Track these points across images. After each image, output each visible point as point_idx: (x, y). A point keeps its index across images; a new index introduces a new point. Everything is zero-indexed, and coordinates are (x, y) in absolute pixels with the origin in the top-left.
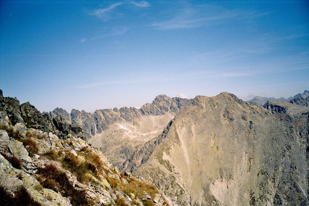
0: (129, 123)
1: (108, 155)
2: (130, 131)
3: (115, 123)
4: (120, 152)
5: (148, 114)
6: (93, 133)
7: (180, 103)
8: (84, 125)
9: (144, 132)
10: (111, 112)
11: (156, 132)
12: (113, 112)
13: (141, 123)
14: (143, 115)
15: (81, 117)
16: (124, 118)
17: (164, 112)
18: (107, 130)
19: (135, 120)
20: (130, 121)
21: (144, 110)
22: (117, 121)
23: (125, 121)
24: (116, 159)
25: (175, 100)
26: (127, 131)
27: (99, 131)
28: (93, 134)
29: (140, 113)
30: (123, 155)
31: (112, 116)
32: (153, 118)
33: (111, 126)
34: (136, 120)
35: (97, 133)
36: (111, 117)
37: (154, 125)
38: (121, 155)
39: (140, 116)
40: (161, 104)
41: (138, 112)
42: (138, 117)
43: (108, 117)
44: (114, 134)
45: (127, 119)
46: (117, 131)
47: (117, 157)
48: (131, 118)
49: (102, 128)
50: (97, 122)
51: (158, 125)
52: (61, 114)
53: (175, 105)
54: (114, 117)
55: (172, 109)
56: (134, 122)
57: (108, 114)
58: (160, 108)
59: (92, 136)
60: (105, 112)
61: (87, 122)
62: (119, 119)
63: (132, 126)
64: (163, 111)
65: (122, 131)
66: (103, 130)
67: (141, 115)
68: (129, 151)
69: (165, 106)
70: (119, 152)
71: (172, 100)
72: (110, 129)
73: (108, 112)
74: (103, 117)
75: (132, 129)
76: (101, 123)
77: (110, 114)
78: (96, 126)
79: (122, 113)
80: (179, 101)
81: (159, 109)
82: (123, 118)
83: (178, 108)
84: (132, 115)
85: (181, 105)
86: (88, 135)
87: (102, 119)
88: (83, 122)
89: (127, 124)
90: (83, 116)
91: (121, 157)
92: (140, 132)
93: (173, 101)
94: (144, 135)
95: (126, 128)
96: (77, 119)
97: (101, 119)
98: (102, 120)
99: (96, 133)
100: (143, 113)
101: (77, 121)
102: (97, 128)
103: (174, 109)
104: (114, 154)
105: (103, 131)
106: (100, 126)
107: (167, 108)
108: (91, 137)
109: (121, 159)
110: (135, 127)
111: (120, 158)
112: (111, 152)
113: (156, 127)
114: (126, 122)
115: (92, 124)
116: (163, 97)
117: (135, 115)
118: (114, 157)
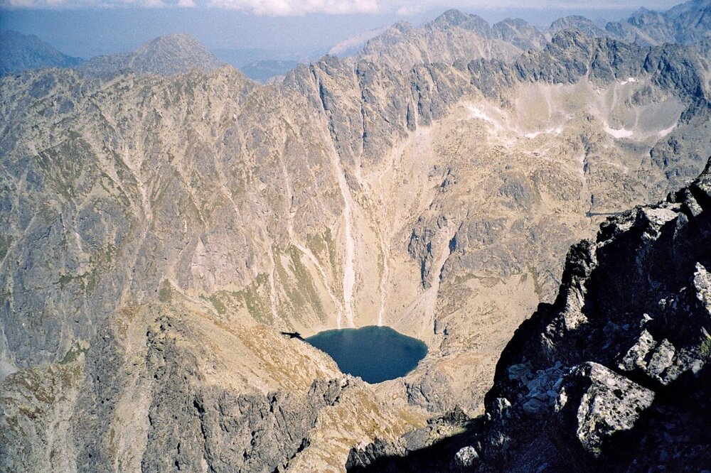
0: (492, 102)
1: (469, 192)
2: (498, 126)
3: (460, 102)
4: (500, 189)
5: (533, 79)
6: (412, 125)
7: (619, 54)
8: (390, 102)
9: (530, 129)
10: (449, 73)
11: (559, 131)
12: (453, 69)
13: (517, 102)
14: (522, 79)
15: (380, 81)
16: (479, 88)
17: (575, 77)
18: (444, 120)
19: (504, 95)
20: (493, 96)
21: (524, 68)
22: (464, 96)
23: (482, 96)
24: (492, 208)
25: (603, 44)
26: (492, 126)
27: (426, 122)
28: (411, 127)
29: (513, 74)
30: (507, 200)
31: (452, 81)
32: (545, 89)
33: (452, 109)
34: (507, 94)
35: (421, 124)
36: (449, 83)
37: (550, 111)
38: (503, 198)
39: (514, 82)
40: (568, 54)
41: (511, 72)
42: (510, 87)
43: (444, 84)
44: (460, 130)
45: (488, 92)
46: (469, 125)
47: (495, 203)
48: (496, 88)
49: (430, 114)
50: (420, 96)
51: (560, 111)
52: (335, 70)
53: (604, 58)
54: (457, 84)
55: (598, 70)
56: (502, 101)
57: (442, 75)
58: (566, 65)
59: (409, 132)
60: (437, 71)
61: (397, 97)
62: (469, 91)
63: (498, 110)
64: (574, 71)
65: (478, 123)
66: (434, 118)
67: (516, 80)
68: (522, 191)
69: (580, 60)
70: (495, 189)
71: (596, 43)
72: (451, 117)
73: (441, 69)
74: (432, 85)
75: (501, 119)
76: (428, 99)
77: (447, 77)
78: (416, 106)
79: (476, 76)
80: (617, 49)
81: (563, 68)
82: (476, 89)
83: (611, 69)
84: (496, 79)
85: (621, 61)
86: (400, 129)
87: (431, 89)
88: (388, 96)
89: (487, 103)
90: (387, 80)
91: (503, 203)
92: (517, 127)
93: (599, 49)
94: (532, 136)
95: (487, 114)
96: (372, 87)
97: (428, 89)
98: (431, 92)
99: (417, 124)
100: (522, 75)
101: (373, 93)
102: (421, 113)
103: (603, 69)
104: (482, 193)
105: (432, 121)
106: (426, 108)
107: (584, 67)
108: (406, 135)
109: (504, 208)
110: (505, 113)
111: (501, 206)
112: (472, 186)
113: (557, 118)
114: (484, 99)
115: (408, 100)
116: (574, 37)
117: (504, 80)
118: (484, 201)
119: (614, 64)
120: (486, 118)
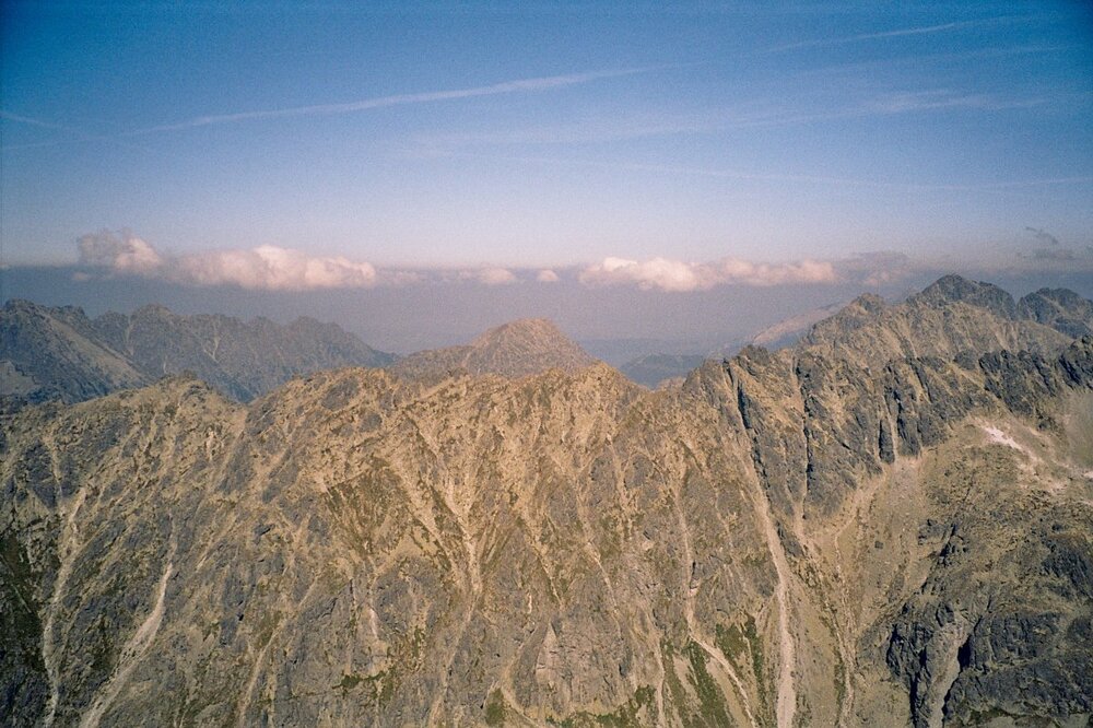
0: (1022, 419)
1: (989, 567)
2: (1035, 459)
3: (968, 419)
4: (1044, 564)
6: (888, 454)
8: (850, 417)
10: (949, 372)
12: (955, 367)
13: (1067, 420)
14: (1074, 384)
15: (834, 385)
16: (999, 397)
18: (941, 446)
19: (1044, 408)
20: (1025, 409)
21: (1075, 366)
22: (974, 409)
23: (1006, 410)
24: (1032, 595)
26: (1025, 458)
27: (912, 449)
28: (888, 457)
29: (1058, 376)
30: (1059, 582)
31: (953, 384)
33: (953, 429)
34: (1048, 406)
35: (903, 453)
36: (948, 389)
38: (1051, 578)
39: (1060, 388)
41: (1053, 373)
42: (1052, 395)
43: (940, 391)
44: (969, 464)
45: (1016, 403)
46: (986, 456)
47: (1037, 586)
48: (1029, 398)
49: (918, 436)
50: (900, 408)
52: (763, 368)
54: (961, 389)
56: (1041, 417)
57: (936, 376)
59: (883, 465)
60: (928, 369)
61: (863, 409)
62: (983, 400)
63: (1034, 432)
65: (1001, 453)
66: (926, 442)
67: (1063, 384)
70: (1036, 563)
72: (953, 443)
73: (935, 367)
74: (919, 392)
75: (1040, 448)
76: (913, 413)
77: (945, 378)
78: (893, 424)
79: (993, 377)
82: (995, 398)
84: (1029, 382)
86: (868, 459)
87: (918, 396)
88: (846, 408)
89: (1013, 421)
90: (845, 383)
91: (1051, 587)
92: (1069, 459)
95: (1015, 439)
96: (822, 393)
97: (913, 397)
98: (918, 402)
99: (895, 452)
100: (1073, 377)
101: (823, 403)
102: (902, 434)
104: (1012, 568)
105: (922, 448)
106: (911, 428)
108: (879, 470)
109: (1055, 597)
110: (1046, 438)
111: (1048, 593)
112: (995, 558)
114: (1009, 415)
115: (881, 414)
117: (1042, 384)
118: (1016, 582)
120: (1014, 445)
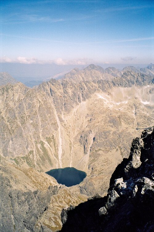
0: (105, 93)
1: (98, 122)
2: (107, 101)
3: (95, 93)
5: (118, 86)
7: (145, 78)
8: (73, 94)
9: (117, 102)
11: (127, 102)
12: (93, 83)
13: (113, 93)
14: (114, 86)
15: (69, 87)
17: (131, 85)
18: (90, 99)
19: (109, 91)
20: (105, 91)
21: (115, 82)
22: (96, 92)
24: (106, 127)
25: (139, 75)
26: (105, 101)
27: (84, 100)
28: (80, 102)
29: (112, 84)
30: (111, 125)
31: (92, 87)
32: (122, 89)
33: (92, 96)
34: (110, 91)
35: (83, 101)
36: (91, 87)
37: (124, 96)
40: (128, 78)
42: (111, 88)
43: (90, 88)
44: (95, 102)
45: (104, 90)
46: (98, 101)
48: (106, 89)
49: (86, 97)
50: (82, 92)
51: (127, 96)
52: (55, 84)
53: (140, 79)
54: (94, 87)
55: (138, 83)
56: (108, 93)
57: (89, 85)
58: (128, 82)
59: (79, 103)
60: (87, 83)
61: (75, 92)
62: (98, 90)
63: (107, 96)
64: (131, 83)
65: (101, 100)
66: (87, 98)
67: (112, 86)
68: (115, 122)
69: (132, 80)
70: (107, 121)
71: (137, 74)
72: (92, 98)
73: (89, 83)
74: (86, 88)
75: (108, 99)
76: (85, 92)
77: (91, 85)
78: (81, 95)
79: (100, 85)
80: (144, 76)
81: (127, 82)
82: (100, 89)
83: (142, 83)
84: (106, 86)
85: (145, 80)
86: (76, 102)
87: (86, 89)
88: (72, 92)
89: (103, 94)
90: (71, 86)
92: (113, 101)
94: (118, 104)
95: (104, 97)
96: (67, 89)
97: (85, 89)
98: (86, 90)
99: (81, 100)
100: (114, 85)
101: (67, 91)
102: (83, 97)
103: (140, 83)
104: (103, 122)
105: (86, 100)
106: (84, 96)
107: (134, 82)
108: (78, 104)
109: (110, 127)
110: (109, 97)
111: (109, 127)
112: (100, 121)
113: (126, 98)
114: (103, 92)
115: (78, 93)
116: (130, 72)
117: (109, 86)
118: (103, 125)
119: (143, 81)
120: (104, 98)
